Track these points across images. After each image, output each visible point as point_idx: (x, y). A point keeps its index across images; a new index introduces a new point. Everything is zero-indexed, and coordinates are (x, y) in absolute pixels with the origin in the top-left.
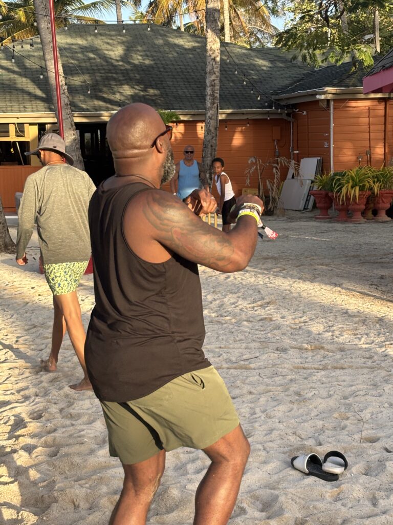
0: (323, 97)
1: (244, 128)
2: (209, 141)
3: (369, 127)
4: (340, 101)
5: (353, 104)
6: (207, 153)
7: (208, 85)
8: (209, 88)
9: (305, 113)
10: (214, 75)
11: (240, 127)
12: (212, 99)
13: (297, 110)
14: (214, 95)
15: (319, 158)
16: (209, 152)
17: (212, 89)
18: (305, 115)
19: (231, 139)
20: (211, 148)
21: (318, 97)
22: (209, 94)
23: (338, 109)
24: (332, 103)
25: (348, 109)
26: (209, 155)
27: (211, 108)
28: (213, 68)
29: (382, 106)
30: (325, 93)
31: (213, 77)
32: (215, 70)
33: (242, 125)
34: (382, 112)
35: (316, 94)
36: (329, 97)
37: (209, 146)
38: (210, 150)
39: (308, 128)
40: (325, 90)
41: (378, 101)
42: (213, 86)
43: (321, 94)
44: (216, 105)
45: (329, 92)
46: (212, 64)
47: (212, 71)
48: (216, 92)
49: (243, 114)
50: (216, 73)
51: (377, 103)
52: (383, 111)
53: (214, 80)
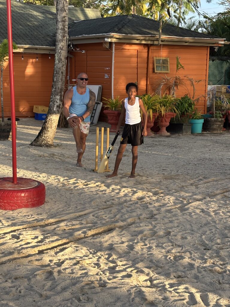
0: (109, 40)
1: (34, 60)
2: (60, 68)
3: (137, 65)
4: (120, 44)
5: (127, 47)
6: (59, 79)
7: (60, 20)
8: (60, 23)
9: (84, 52)
10: (65, 12)
11: (32, 59)
12: (62, 33)
13: (79, 49)
14: (64, 30)
15: (100, 86)
16: (60, 78)
17: (63, 24)
18: (83, 53)
19: (25, 68)
20: (61, 74)
21: (106, 39)
22: (60, 28)
23: (119, 50)
24: (114, 45)
25: (124, 50)
26: (60, 80)
27: (62, 40)
28: (64, 6)
29: (146, 50)
30: (112, 37)
31: (64, 14)
32: (65, 8)
33: (33, 58)
34: (145, 55)
35: (105, 38)
36: (114, 40)
37: (60, 73)
38: (61, 76)
39: (87, 63)
40: (112, 35)
41: (144, 47)
42: (64, 21)
43: (108, 38)
44: (66, 38)
45: (114, 37)
46: (63, 3)
47: (63, 9)
48: (66, 27)
49: (36, 49)
50: (67, 11)
51: (143, 47)
52: (147, 54)
53: (64, 17)
